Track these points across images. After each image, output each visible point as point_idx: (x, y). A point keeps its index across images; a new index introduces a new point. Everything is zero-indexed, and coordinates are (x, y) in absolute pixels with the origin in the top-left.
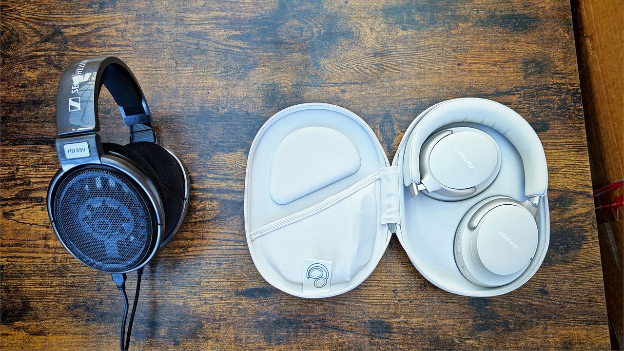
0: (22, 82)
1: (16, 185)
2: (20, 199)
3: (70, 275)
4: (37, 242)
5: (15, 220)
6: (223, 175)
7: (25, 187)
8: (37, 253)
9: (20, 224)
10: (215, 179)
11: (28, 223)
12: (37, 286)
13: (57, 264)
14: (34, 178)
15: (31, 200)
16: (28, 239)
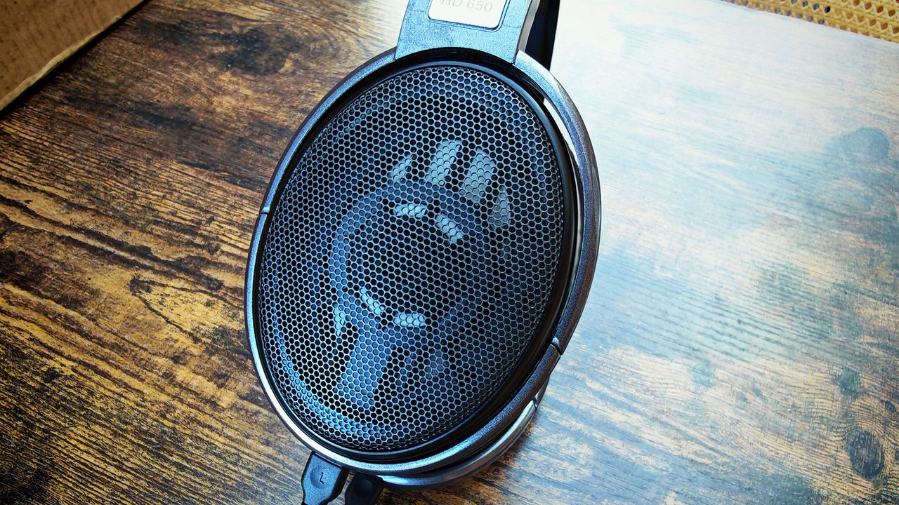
0: (305, 105)
1: (190, 243)
2: (180, 269)
3: (175, 459)
4: (156, 359)
5: (145, 301)
6: (625, 395)
7: (203, 254)
8: (143, 380)
9: (149, 311)
10: (603, 397)
11: (164, 317)
12: (91, 450)
13: (165, 422)
14: (230, 244)
15: (198, 278)
16: (144, 346)
